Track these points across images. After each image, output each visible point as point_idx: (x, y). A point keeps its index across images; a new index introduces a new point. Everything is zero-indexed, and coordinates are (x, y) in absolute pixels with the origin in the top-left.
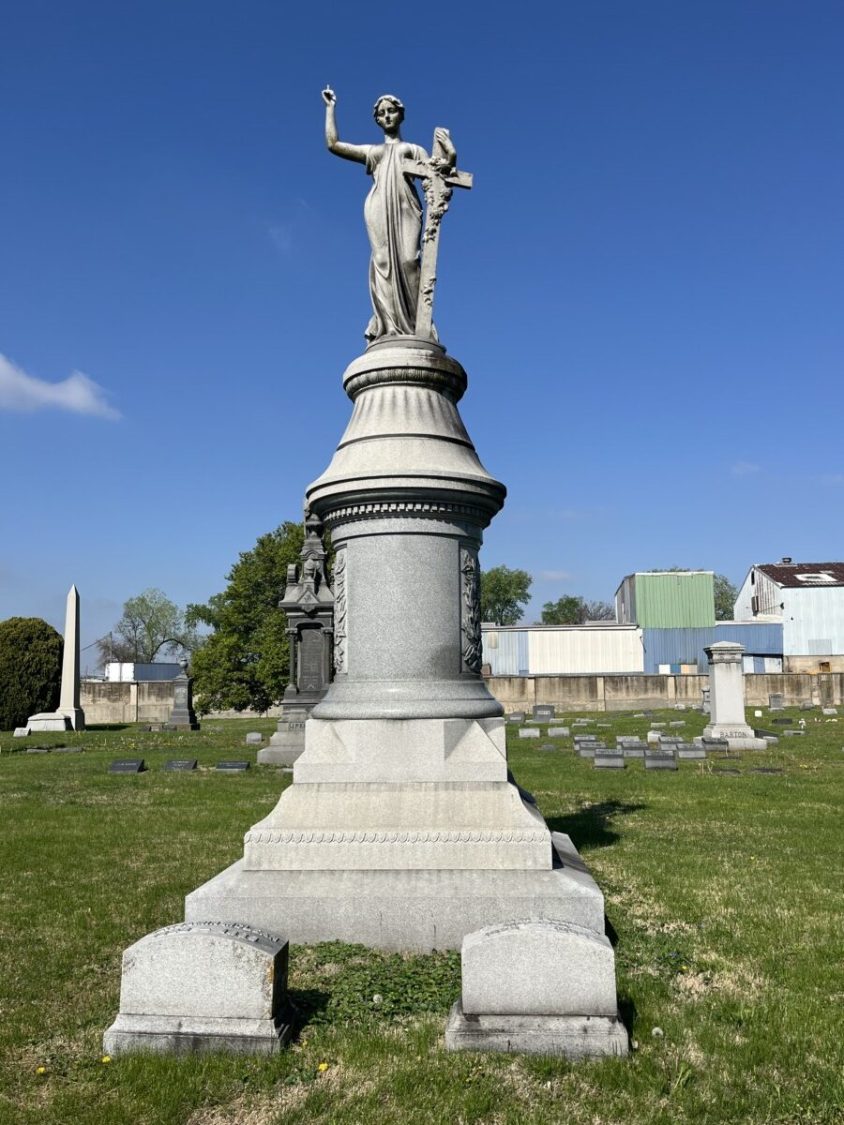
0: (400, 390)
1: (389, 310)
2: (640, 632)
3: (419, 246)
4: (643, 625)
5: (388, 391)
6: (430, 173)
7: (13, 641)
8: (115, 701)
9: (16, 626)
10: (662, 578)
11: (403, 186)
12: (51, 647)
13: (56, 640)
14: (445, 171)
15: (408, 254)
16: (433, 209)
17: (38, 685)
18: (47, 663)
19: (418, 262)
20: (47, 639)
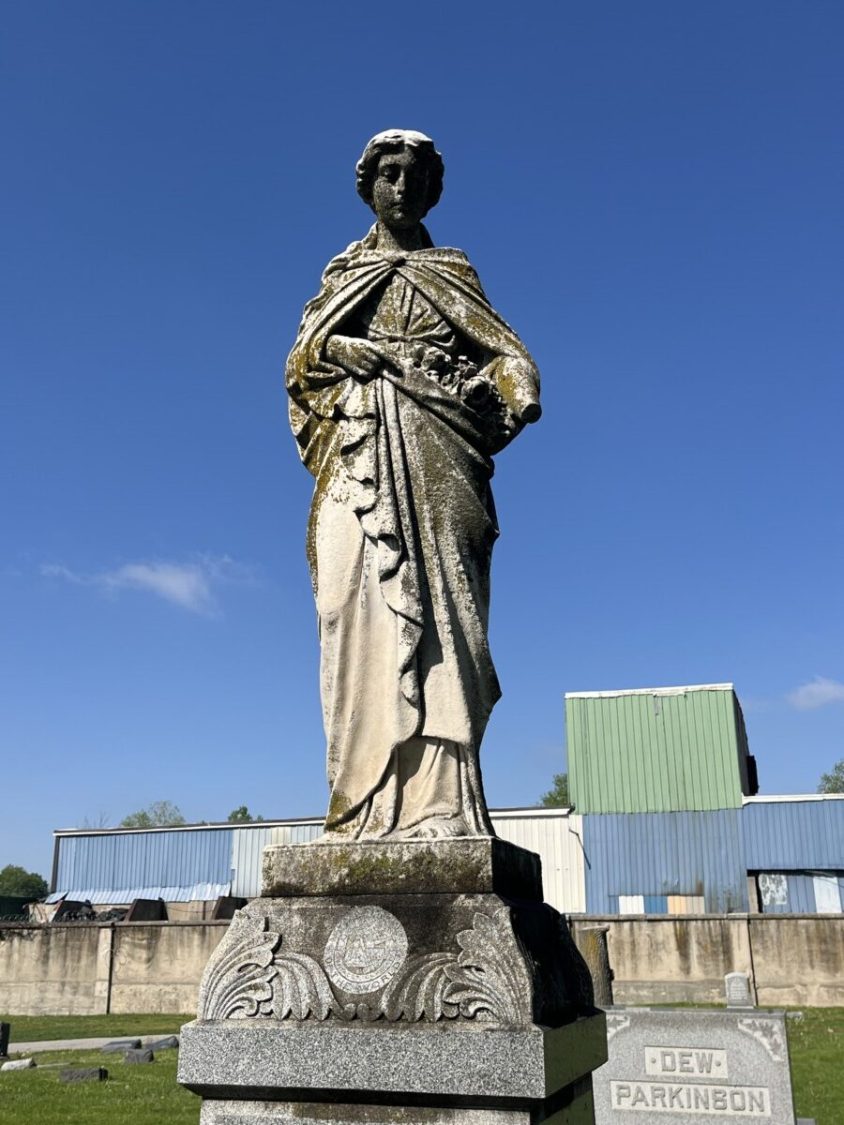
2: (576, 821)
4: (581, 807)
10: (620, 700)
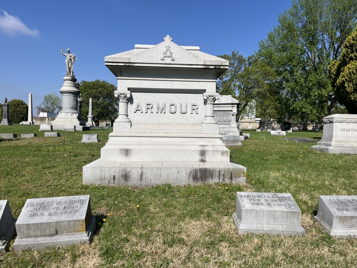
0: (68, 81)
1: (68, 72)
3: (71, 66)
5: (67, 81)
6: (72, 58)
7: (14, 105)
8: (42, 122)
9: (15, 101)
11: (69, 59)
12: (25, 107)
13: (26, 106)
14: (74, 58)
15: (70, 67)
16: (72, 62)
17: (21, 116)
18: (24, 111)
19: (71, 67)
20: (23, 105)
